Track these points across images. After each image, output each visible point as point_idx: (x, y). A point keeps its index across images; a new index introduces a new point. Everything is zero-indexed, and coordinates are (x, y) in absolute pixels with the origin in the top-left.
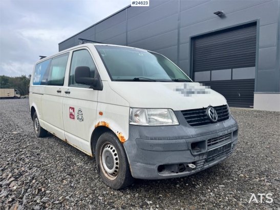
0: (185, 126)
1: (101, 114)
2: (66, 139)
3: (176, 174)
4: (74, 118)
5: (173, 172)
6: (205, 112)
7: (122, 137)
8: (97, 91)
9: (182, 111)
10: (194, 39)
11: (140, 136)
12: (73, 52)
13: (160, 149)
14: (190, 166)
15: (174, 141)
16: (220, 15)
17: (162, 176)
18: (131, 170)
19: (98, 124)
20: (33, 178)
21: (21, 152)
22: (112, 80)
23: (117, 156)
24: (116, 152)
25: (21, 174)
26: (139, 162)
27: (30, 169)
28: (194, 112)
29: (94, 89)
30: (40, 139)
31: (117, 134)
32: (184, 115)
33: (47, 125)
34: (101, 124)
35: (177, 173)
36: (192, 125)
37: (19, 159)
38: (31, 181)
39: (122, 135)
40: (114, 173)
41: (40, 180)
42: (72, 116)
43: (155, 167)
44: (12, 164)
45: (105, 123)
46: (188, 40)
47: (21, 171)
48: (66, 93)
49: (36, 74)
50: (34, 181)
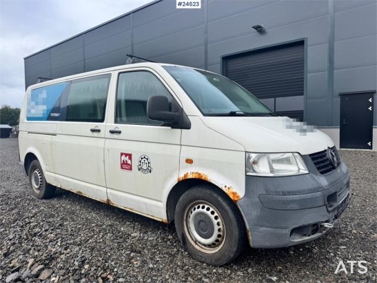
0: (316, 174)
1: (189, 161)
2: (108, 200)
3: (307, 238)
4: (131, 169)
5: (305, 235)
6: (326, 154)
7: (234, 194)
8: (179, 130)
9: (310, 155)
10: (226, 59)
11: (267, 191)
12: (119, 73)
13: (295, 206)
14: (326, 225)
15: (310, 195)
16: (259, 29)
17: (294, 242)
18: (250, 238)
19: (185, 176)
20: (83, 262)
21: (30, 223)
22: (204, 115)
23: (219, 220)
24: (216, 214)
25: (52, 258)
26: (264, 226)
27: (66, 249)
28: (317, 156)
29: (172, 128)
30: (44, 201)
31: (224, 189)
32: (313, 159)
33: (64, 180)
34: (190, 176)
35: (309, 236)
36: (322, 173)
37: (31, 235)
38: (81, 266)
39: (234, 190)
40: (213, 244)
41: (99, 264)
42: (126, 166)
43: (288, 232)
44: (20, 243)
45: (200, 174)
46: (219, 60)
47: (52, 253)
48: (112, 132)
49: (33, 103)
50: (87, 266)
